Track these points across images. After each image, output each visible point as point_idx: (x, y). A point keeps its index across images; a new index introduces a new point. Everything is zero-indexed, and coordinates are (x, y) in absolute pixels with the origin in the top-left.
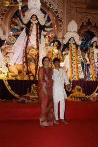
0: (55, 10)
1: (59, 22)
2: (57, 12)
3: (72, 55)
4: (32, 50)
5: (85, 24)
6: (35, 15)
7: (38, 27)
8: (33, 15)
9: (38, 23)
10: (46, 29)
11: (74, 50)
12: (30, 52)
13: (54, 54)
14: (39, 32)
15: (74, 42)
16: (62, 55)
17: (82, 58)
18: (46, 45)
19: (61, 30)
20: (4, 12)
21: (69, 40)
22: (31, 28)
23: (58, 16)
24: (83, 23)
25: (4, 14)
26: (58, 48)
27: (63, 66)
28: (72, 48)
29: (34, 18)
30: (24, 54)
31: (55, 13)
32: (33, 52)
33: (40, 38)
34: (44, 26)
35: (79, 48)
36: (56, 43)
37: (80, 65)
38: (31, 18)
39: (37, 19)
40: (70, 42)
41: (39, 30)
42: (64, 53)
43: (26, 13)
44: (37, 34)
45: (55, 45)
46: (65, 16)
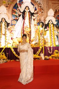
0: (39, 3)
1: (41, 10)
2: (40, 4)
3: (51, 31)
4: (27, 28)
5: (57, 11)
6: (28, 7)
7: (30, 14)
8: (27, 6)
9: (30, 11)
10: (34, 15)
11: (52, 28)
12: (26, 30)
13: (40, 30)
14: (30, 17)
15: (52, 23)
16: (45, 31)
17: (57, 32)
18: (35, 25)
19: (43, 15)
20: (8, 5)
21: (49, 21)
22: (25, 15)
23: (41, 6)
24: (56, 10)
25: (8, 6)
26: (42, 27)
27: (46, 38)
28: (51, 26)
29: (27, 8)
30: (22, 31)
31: (39, 4)
32: (27, 30)
33: (31, 21)
34: (33, 13)
35: (55, 26)
36: (41, 24)
37: (56, 37)
38: (25, 9)
39: (29, 9)
40: (49, 23)
41: (30, 16)
42: (46, 29)
43: (22, 5)
44: (29, 18)
45: (40, 25)
46: (45, 6)
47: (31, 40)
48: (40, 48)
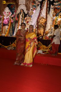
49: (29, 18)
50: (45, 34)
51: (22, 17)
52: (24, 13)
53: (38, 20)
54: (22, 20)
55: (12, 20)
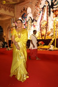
47: (47, 33)
48: (52, 40)
49: (36, 23)
50: (47, 34)
51: (30, 23)
52: (32, 19)
53: (40, 24)
54: (30, 25)
55: (24, 26)
